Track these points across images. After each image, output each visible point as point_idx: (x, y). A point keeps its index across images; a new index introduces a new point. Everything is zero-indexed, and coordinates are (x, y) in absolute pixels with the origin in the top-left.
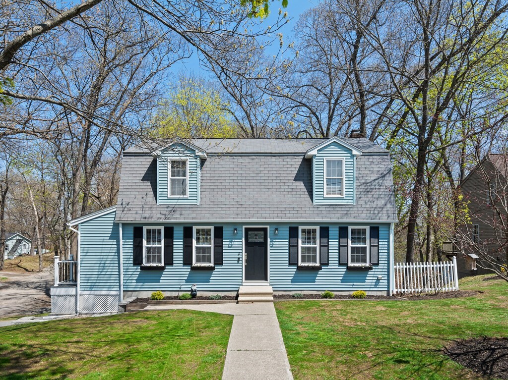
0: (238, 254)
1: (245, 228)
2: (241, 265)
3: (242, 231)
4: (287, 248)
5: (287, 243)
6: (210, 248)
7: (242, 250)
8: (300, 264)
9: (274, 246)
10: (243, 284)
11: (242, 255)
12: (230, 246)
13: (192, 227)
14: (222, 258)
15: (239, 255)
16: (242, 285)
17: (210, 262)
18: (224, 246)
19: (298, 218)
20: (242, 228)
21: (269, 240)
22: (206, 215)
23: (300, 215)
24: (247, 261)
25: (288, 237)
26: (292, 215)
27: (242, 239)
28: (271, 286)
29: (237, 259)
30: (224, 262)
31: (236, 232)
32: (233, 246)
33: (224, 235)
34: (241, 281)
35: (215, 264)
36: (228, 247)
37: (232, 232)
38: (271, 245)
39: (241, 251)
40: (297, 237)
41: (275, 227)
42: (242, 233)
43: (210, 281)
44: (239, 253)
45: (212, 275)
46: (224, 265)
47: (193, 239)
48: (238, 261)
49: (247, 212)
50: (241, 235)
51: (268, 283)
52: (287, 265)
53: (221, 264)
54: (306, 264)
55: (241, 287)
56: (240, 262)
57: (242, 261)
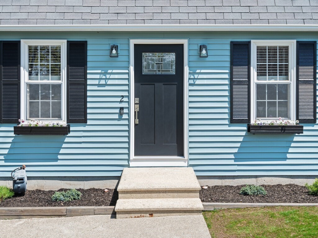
0: (119, 99)
1: (136, 46)
2: (126, 122)
3: (129, 50)
4: (227, 88)
5: (227, 76)
6: (59, 86)
7: (128, 91)
8: (254, 121)
9: (198, 82)
10: (131, 164)
11: (129, 102)
12: (103, 82)
13: (20, 42)
14: (86, 108)
15: (121, 102)
16: (128, 166)
17: (59, 117)
18: (89, 82)
19: (250, 21)
20: (129, 44)
21: (186, 69)
22: (49, 16)
23: (256, 16)
24: (139, 115)
25: (228, 64)
26: (238, 16)
27: (128, 68)
28: (191, 169)
29: (117, 111)
30: (89, 117)
31: (114, 51)
32: (110, 82)
33: (89, 59)
34: (126, 157)
35: (69, 121)
36: (99, 85)
37: (108, 53)
38: (192, 82)
39: (126, 94)
40: (249, 64)
41: (200, 41)
42: (129, 56)
43: (60, 157)
44: (123, 97)
45: (64, 145)
46: (89, 122)
47: (22, 68)
48: (121, 114)
49: (140, 10)
50: (125, 58)
51: (185, 161)
52: (227, 122)
53: (84, 121)
54: (267, 121)
55: (126, 170)
56: (125, 116)
57: (129, 114)
